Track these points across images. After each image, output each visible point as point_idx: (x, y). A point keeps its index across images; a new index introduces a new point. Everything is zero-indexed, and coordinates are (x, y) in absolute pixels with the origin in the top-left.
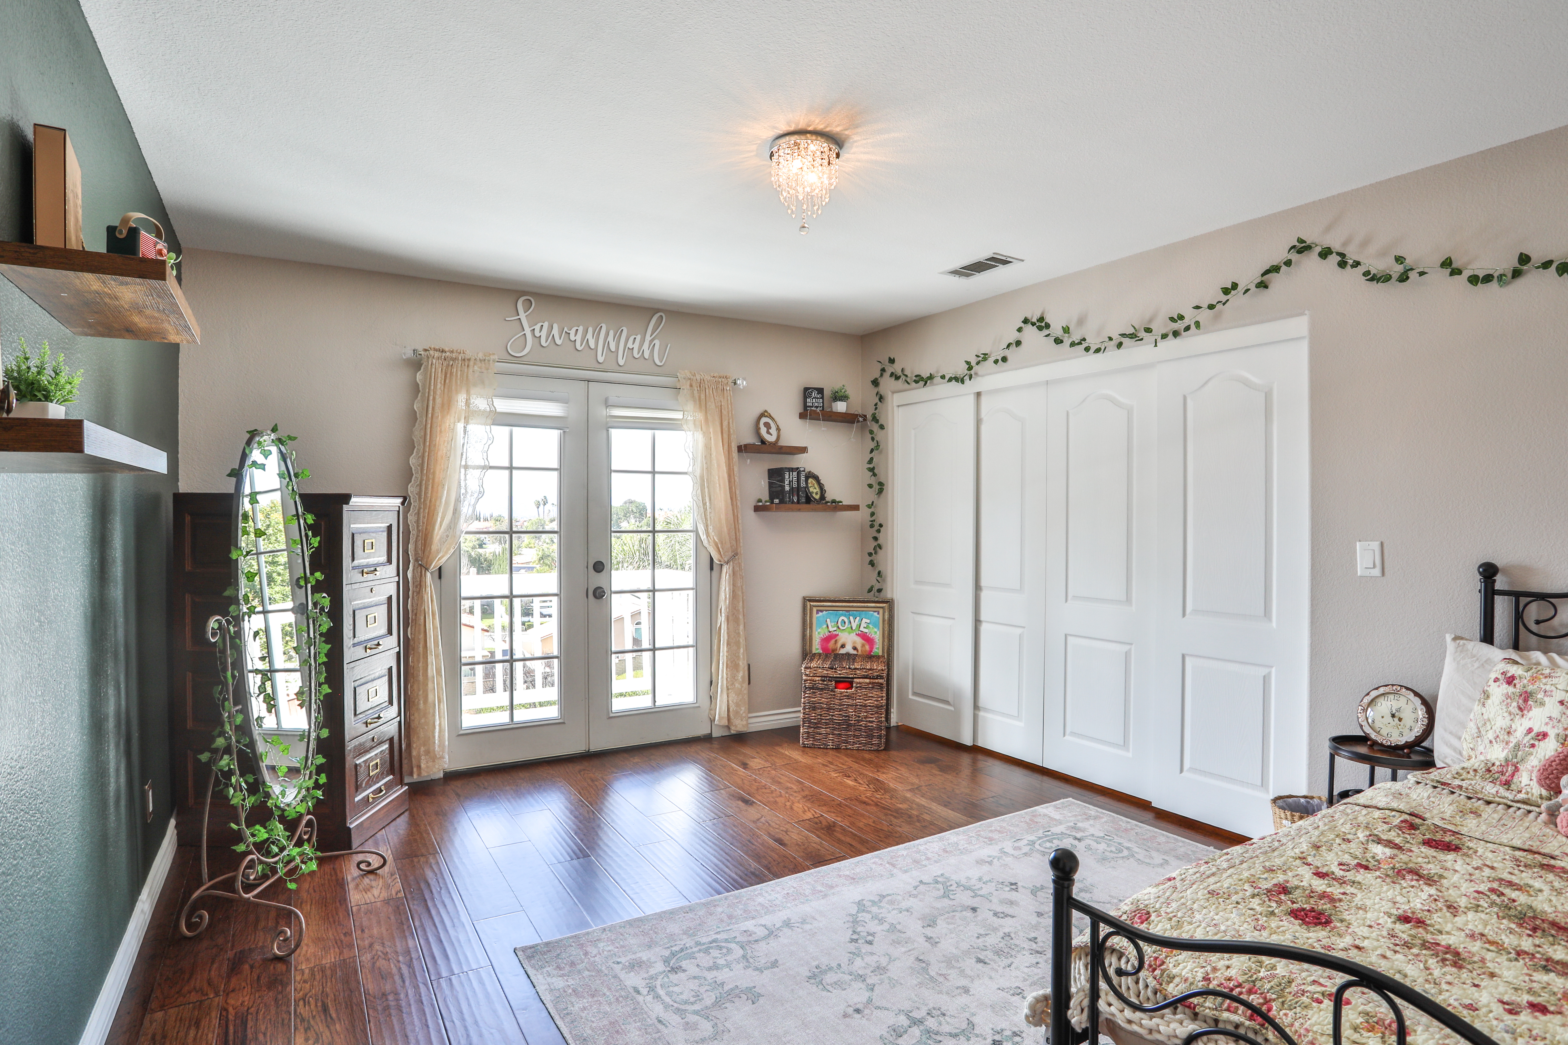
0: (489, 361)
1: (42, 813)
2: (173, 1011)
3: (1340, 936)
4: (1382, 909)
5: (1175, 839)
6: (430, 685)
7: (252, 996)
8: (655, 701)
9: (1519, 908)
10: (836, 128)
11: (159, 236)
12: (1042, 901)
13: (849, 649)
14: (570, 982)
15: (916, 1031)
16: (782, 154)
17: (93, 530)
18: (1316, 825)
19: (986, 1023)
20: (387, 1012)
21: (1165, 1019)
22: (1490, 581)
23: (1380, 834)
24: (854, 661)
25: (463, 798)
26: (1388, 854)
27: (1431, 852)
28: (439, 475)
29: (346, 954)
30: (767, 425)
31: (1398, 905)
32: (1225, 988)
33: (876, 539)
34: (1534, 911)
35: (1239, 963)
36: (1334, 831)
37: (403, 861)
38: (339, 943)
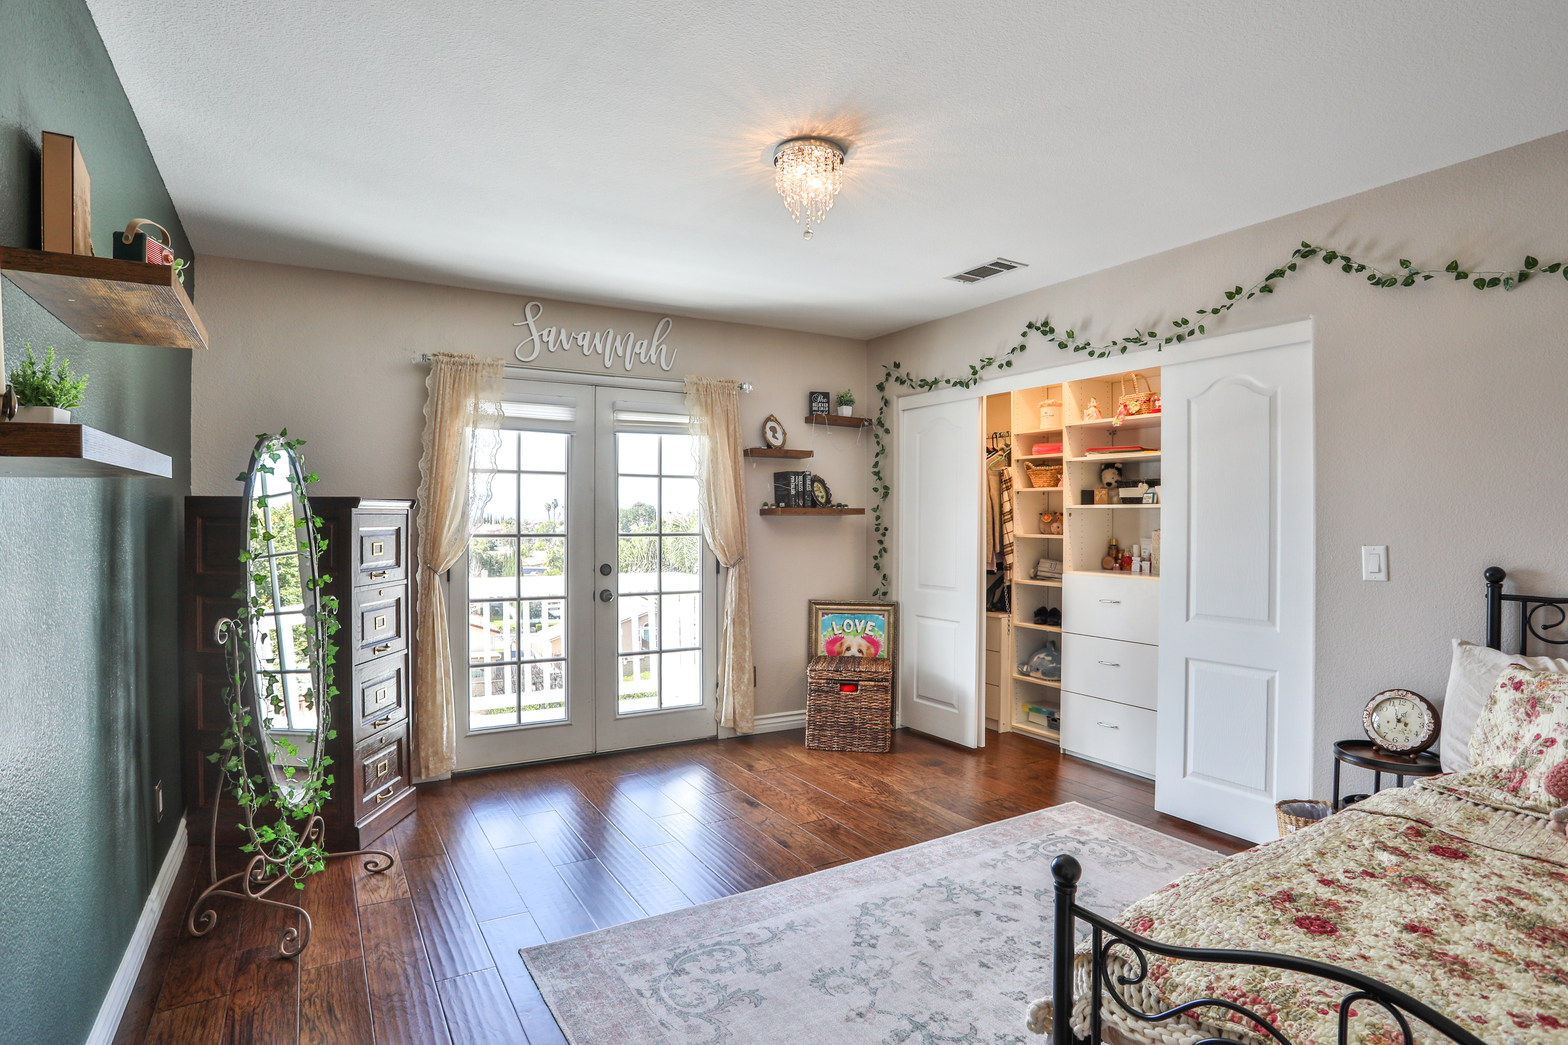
0: (497, 366)
1: (48, 815)
2: (180, 1011)
3: (1346, 945)
4: (1389, 918)
5: (1179, 843)
6: (438, 687)
7: (259, 996)
8: (661, 703)
9: (1528, 918)
10: (840, 134)
11: (165, 241)
12: (1046, 905)
13: (854, 652)
14: (575, 984)
15: (918, 1036)
16: (786, 160)
17: (103, 533)
18: (1321, 832)
19: (987, 1028)
20: (392, 1013)
21: (1168, 1028)
22: (1496, 585)
23: (1386, 841)
24: (859, 664)
25: (471, 799)
26: (1395, 862)
27: (1438, 859)
28: (448, 479)
29: (353, 954)
30: (773, 429)
31: (1404, 914)
32: (1229, 997)
33: (881, 542)
34: (1544, 921)
35: (1243, 971)
36: (1339, 837)
37: (411, 862)
38: (345, 943)
